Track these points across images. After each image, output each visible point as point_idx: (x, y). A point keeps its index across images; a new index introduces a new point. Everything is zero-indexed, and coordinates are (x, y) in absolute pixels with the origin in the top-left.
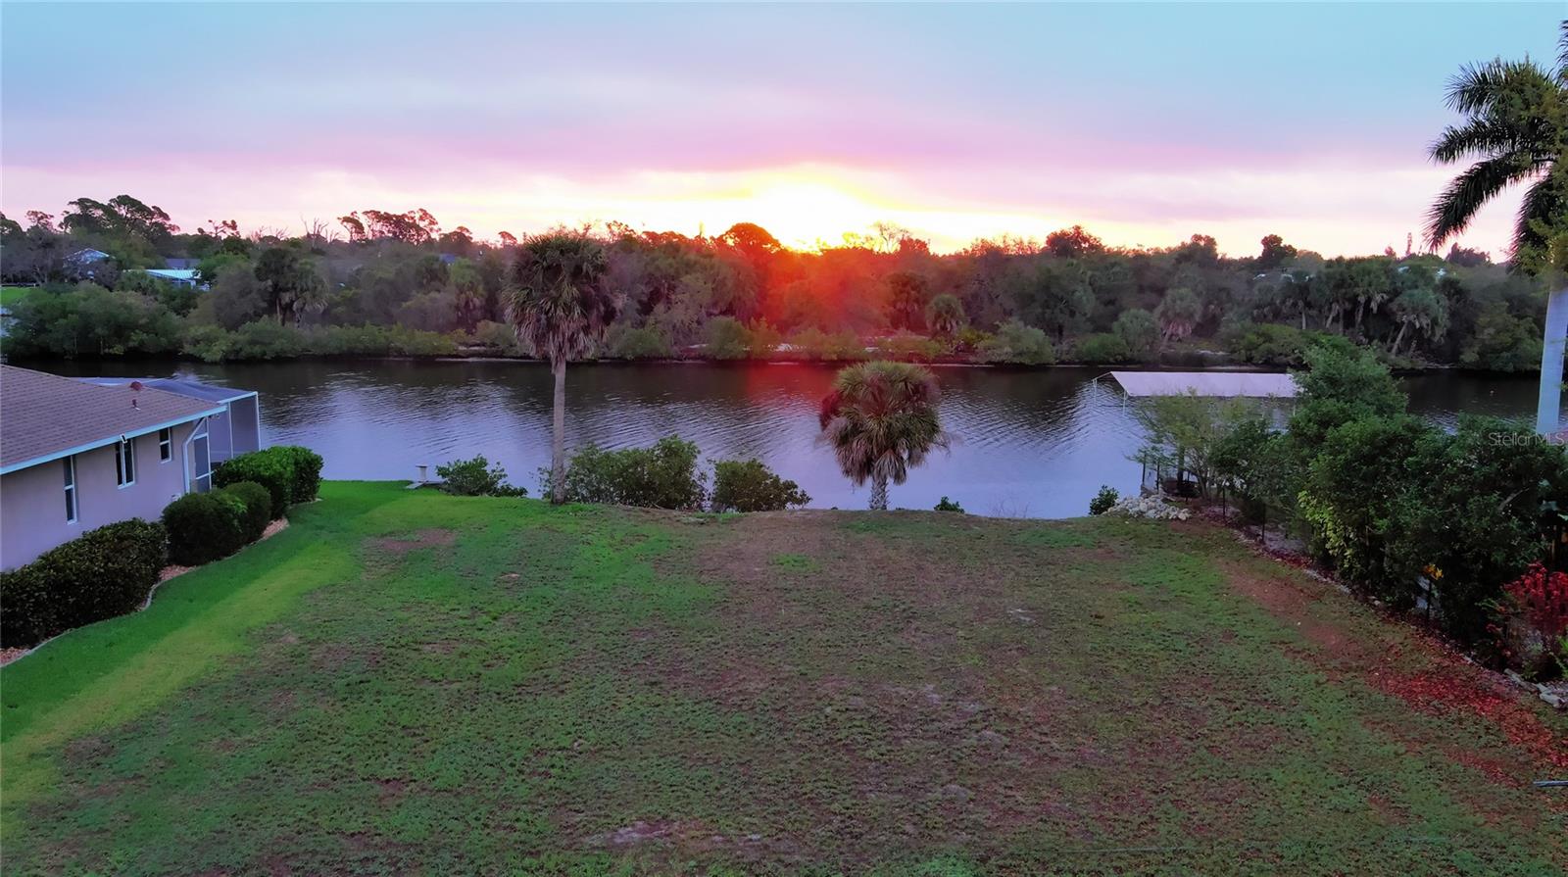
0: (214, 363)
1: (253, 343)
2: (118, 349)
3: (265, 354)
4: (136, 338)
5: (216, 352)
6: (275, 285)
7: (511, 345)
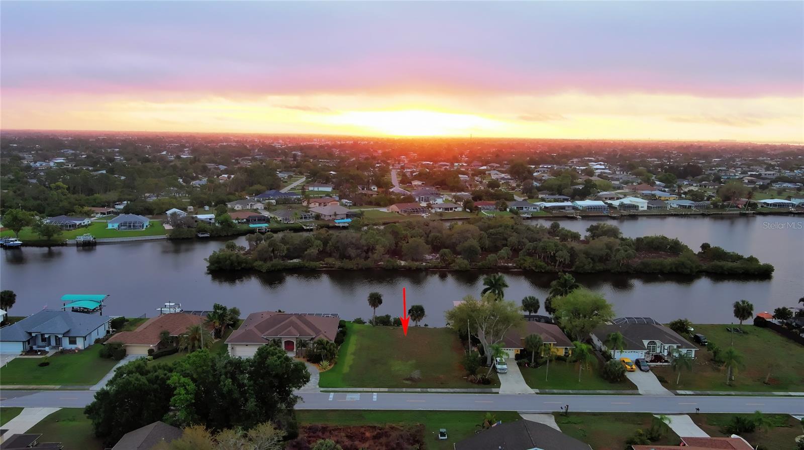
0: (264, 273)
1: (272, 266)
2: (240, 268)
3: (275, 269)
4: (243, 265)
5: (264, 270)
6: (273, 249)
7: (334, 264)
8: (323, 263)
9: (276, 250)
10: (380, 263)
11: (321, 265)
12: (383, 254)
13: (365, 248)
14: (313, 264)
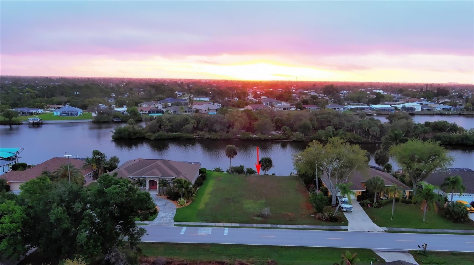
5: (152, 138)
7: (204, 136)
8: (196, 135)
9: (162, 125)
10: (237, 136)
11: (195, 136)
12: (240, 129)
13: (227, 125)
14: (189, 135)
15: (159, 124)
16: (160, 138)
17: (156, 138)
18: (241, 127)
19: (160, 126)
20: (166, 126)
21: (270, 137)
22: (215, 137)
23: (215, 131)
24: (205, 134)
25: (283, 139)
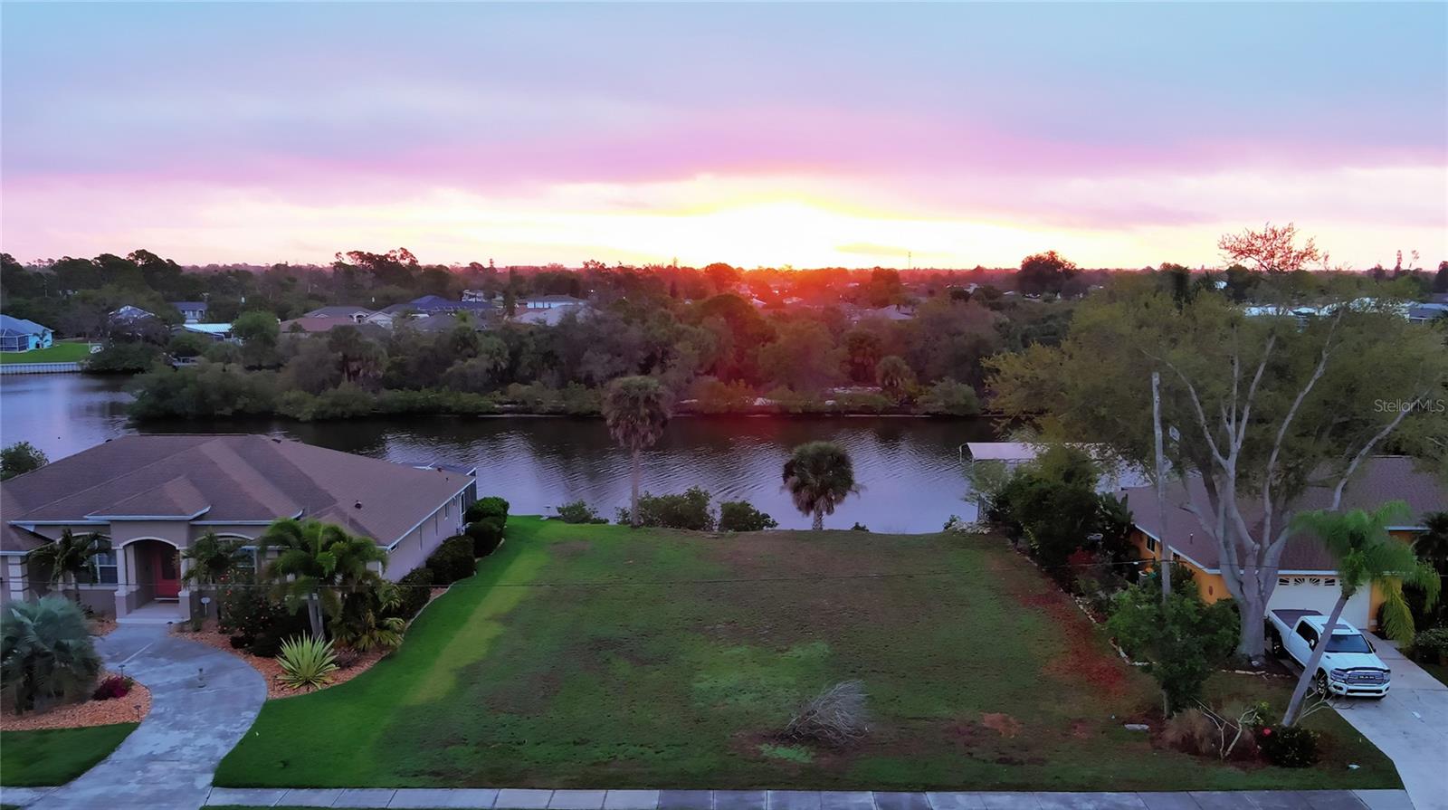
1: (334, 404)
3: (343, 413)
4: (241, 402)
5: (306, 413)
6: (345, 356)
7: (537, 403)
8: (504, 399)
9: (355, 360)
10: (686, 401)
11: (497, 406)
12: (697, 374)
13: (641, 355)
14: (470, 400)
15: (341, 354)
16: (339, 410)
17: (325, 412)
18: (701, 366)
19: (344, 364)
20: (372, 364)
21: (829, 402)
22: (587, 407)
23: (589, 382)
24: (545, 394)
25: (887, 410)
